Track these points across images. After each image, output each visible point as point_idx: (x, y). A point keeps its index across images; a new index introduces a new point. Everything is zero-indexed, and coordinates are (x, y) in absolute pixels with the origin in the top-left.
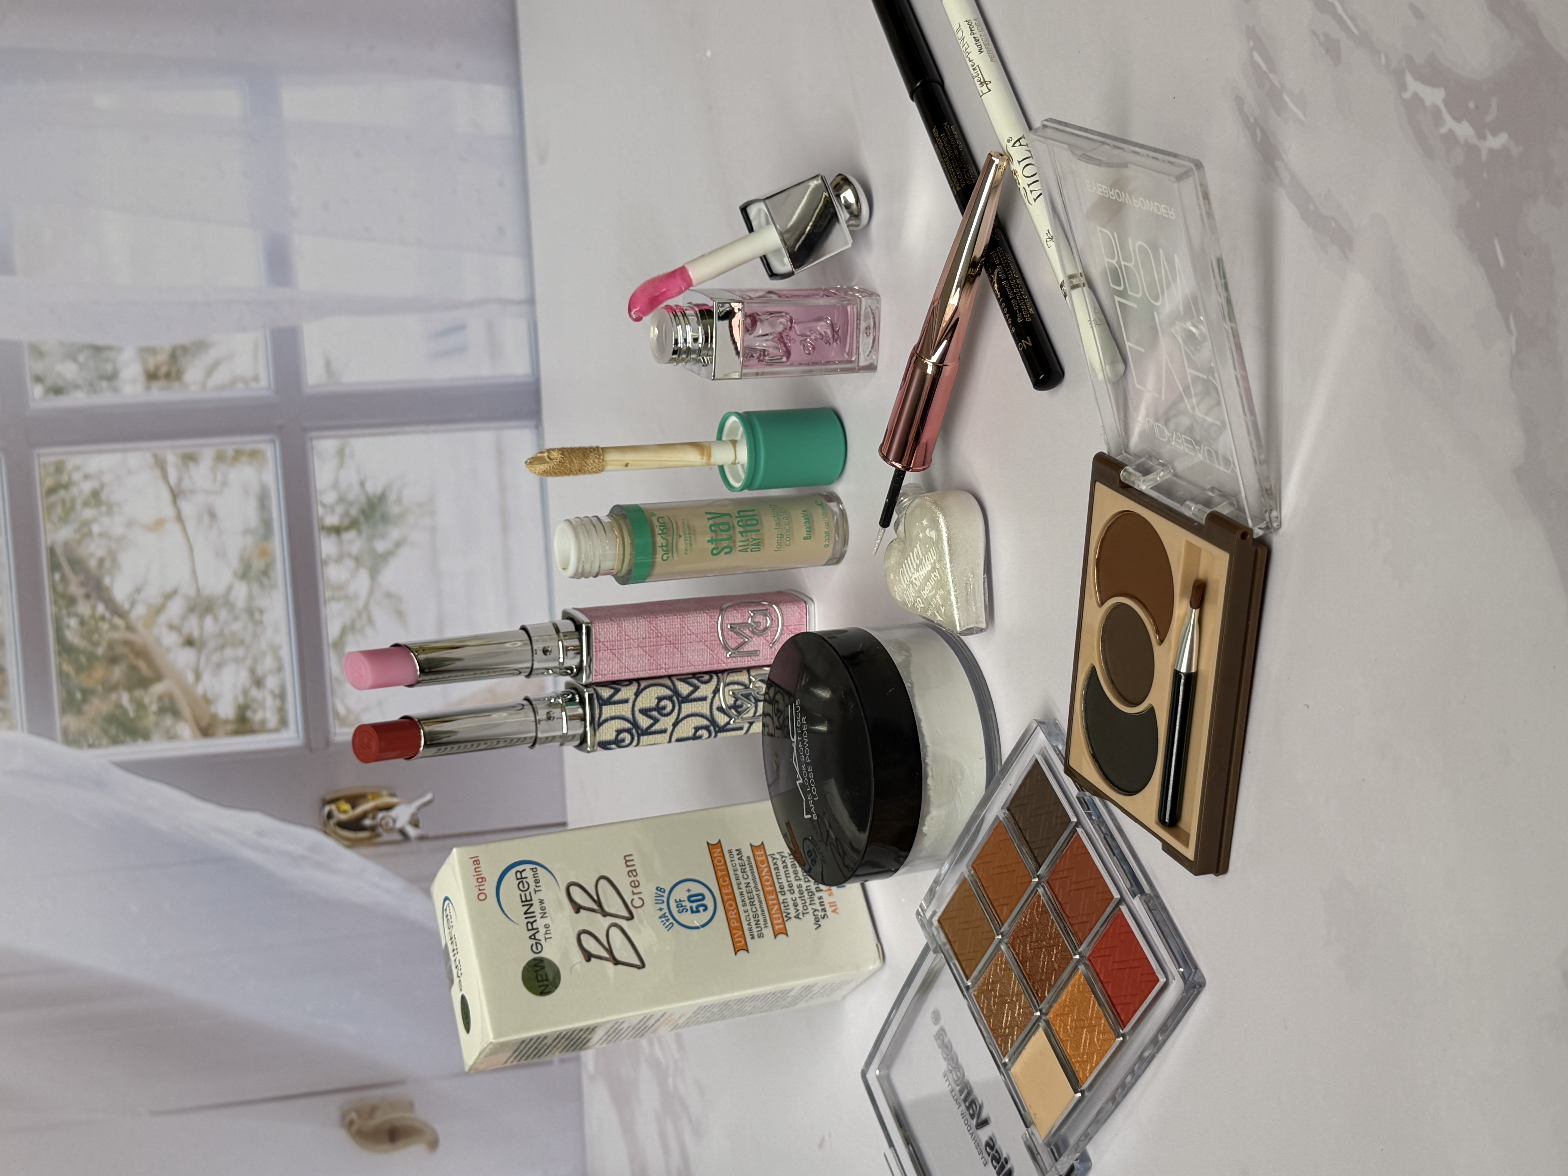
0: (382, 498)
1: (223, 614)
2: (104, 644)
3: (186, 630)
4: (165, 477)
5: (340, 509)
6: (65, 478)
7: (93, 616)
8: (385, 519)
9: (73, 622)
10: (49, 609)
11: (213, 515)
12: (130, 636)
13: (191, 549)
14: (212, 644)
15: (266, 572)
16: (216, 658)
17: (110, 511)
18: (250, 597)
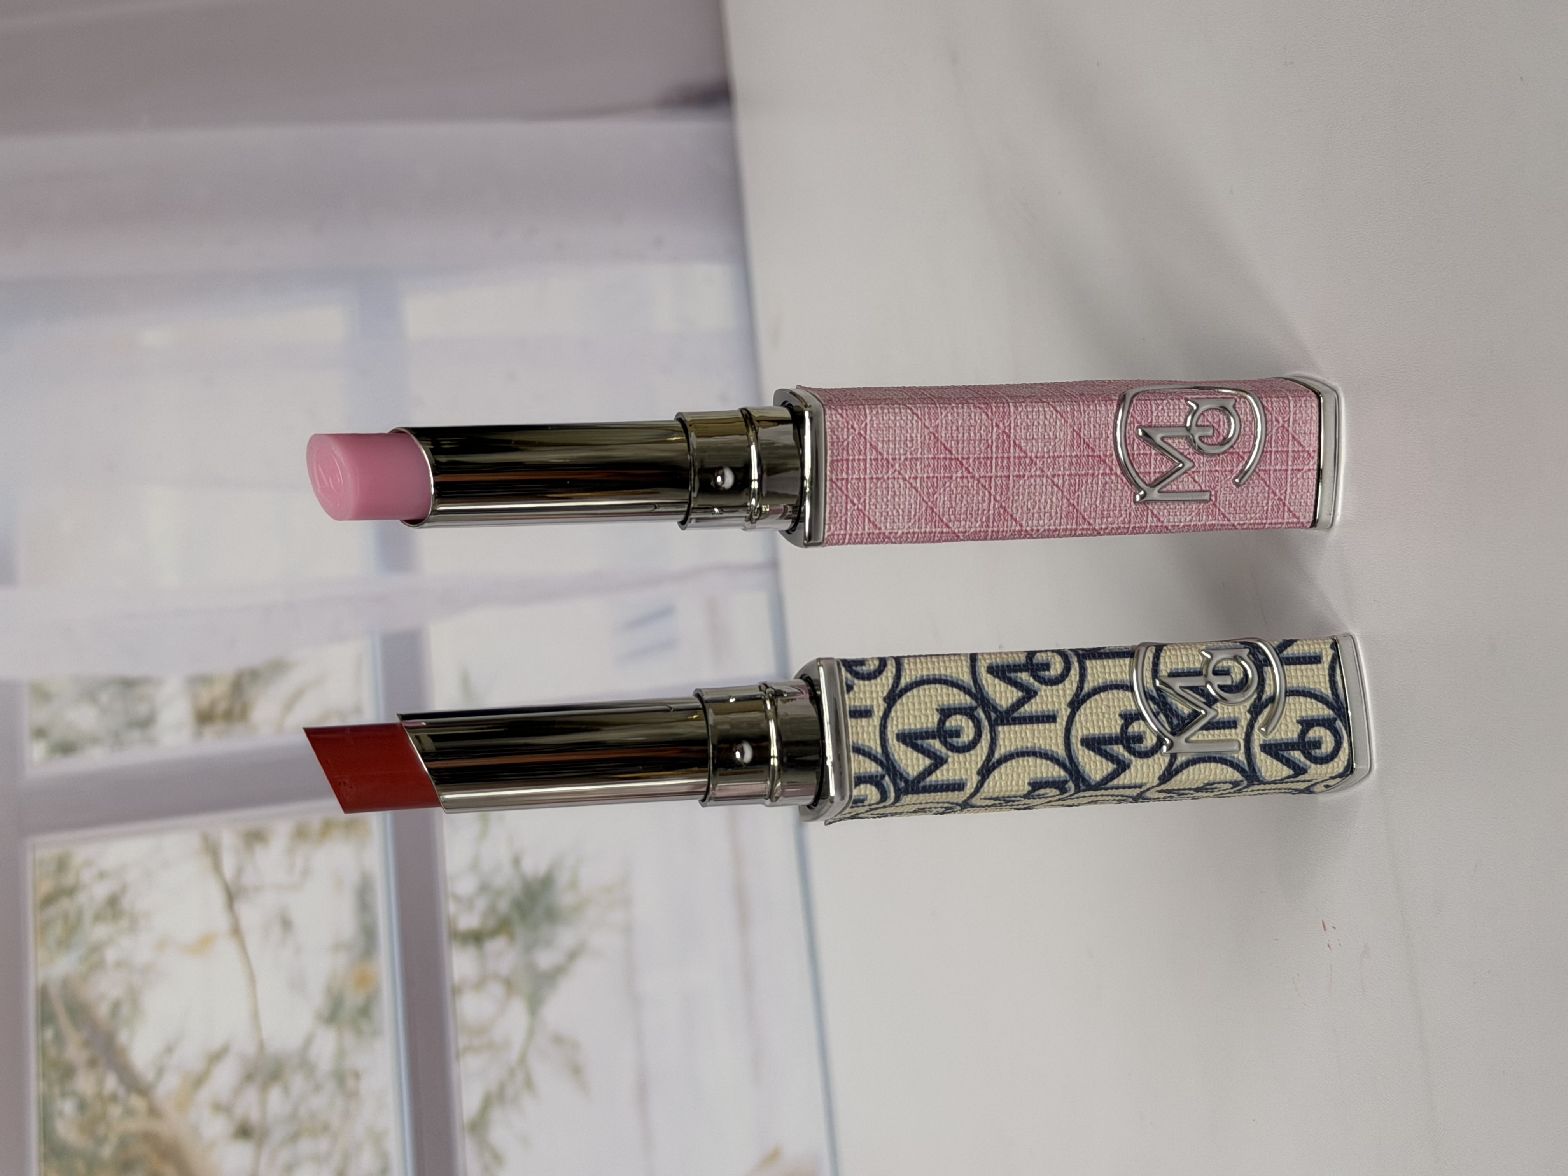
0: (547, 882)
1: (298, 1083)
2: (113, 1139)
3: (239, 1111)
4: (217, 867)
5: (481, 904)
6: (69, 880)
7: (99, 1095)
8: (553, 916)
9: (68, 1107)
10: (34, 1087)
11: (286, 924)
12: (153, 1125)
13: (252, 979)
14: (278, 1134)
15: (365, 1011)
16: (285, 1156)
17: (134, 926)
18: (341, 1054)
